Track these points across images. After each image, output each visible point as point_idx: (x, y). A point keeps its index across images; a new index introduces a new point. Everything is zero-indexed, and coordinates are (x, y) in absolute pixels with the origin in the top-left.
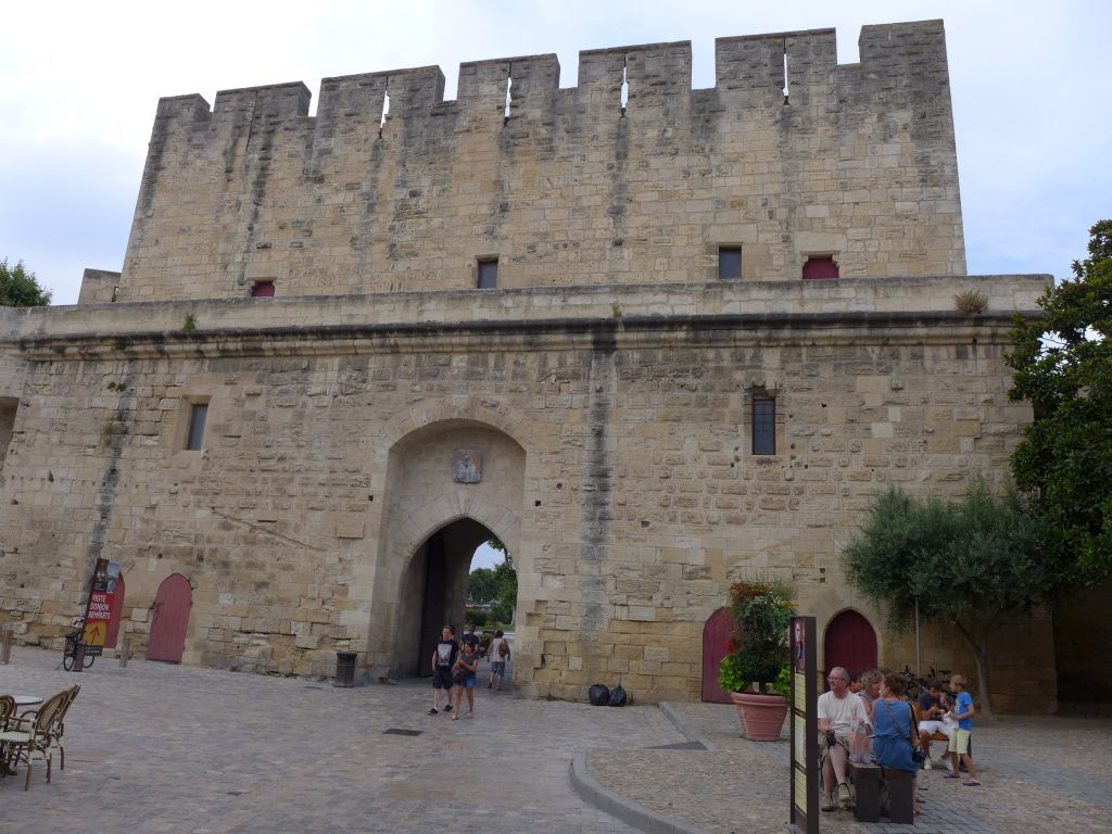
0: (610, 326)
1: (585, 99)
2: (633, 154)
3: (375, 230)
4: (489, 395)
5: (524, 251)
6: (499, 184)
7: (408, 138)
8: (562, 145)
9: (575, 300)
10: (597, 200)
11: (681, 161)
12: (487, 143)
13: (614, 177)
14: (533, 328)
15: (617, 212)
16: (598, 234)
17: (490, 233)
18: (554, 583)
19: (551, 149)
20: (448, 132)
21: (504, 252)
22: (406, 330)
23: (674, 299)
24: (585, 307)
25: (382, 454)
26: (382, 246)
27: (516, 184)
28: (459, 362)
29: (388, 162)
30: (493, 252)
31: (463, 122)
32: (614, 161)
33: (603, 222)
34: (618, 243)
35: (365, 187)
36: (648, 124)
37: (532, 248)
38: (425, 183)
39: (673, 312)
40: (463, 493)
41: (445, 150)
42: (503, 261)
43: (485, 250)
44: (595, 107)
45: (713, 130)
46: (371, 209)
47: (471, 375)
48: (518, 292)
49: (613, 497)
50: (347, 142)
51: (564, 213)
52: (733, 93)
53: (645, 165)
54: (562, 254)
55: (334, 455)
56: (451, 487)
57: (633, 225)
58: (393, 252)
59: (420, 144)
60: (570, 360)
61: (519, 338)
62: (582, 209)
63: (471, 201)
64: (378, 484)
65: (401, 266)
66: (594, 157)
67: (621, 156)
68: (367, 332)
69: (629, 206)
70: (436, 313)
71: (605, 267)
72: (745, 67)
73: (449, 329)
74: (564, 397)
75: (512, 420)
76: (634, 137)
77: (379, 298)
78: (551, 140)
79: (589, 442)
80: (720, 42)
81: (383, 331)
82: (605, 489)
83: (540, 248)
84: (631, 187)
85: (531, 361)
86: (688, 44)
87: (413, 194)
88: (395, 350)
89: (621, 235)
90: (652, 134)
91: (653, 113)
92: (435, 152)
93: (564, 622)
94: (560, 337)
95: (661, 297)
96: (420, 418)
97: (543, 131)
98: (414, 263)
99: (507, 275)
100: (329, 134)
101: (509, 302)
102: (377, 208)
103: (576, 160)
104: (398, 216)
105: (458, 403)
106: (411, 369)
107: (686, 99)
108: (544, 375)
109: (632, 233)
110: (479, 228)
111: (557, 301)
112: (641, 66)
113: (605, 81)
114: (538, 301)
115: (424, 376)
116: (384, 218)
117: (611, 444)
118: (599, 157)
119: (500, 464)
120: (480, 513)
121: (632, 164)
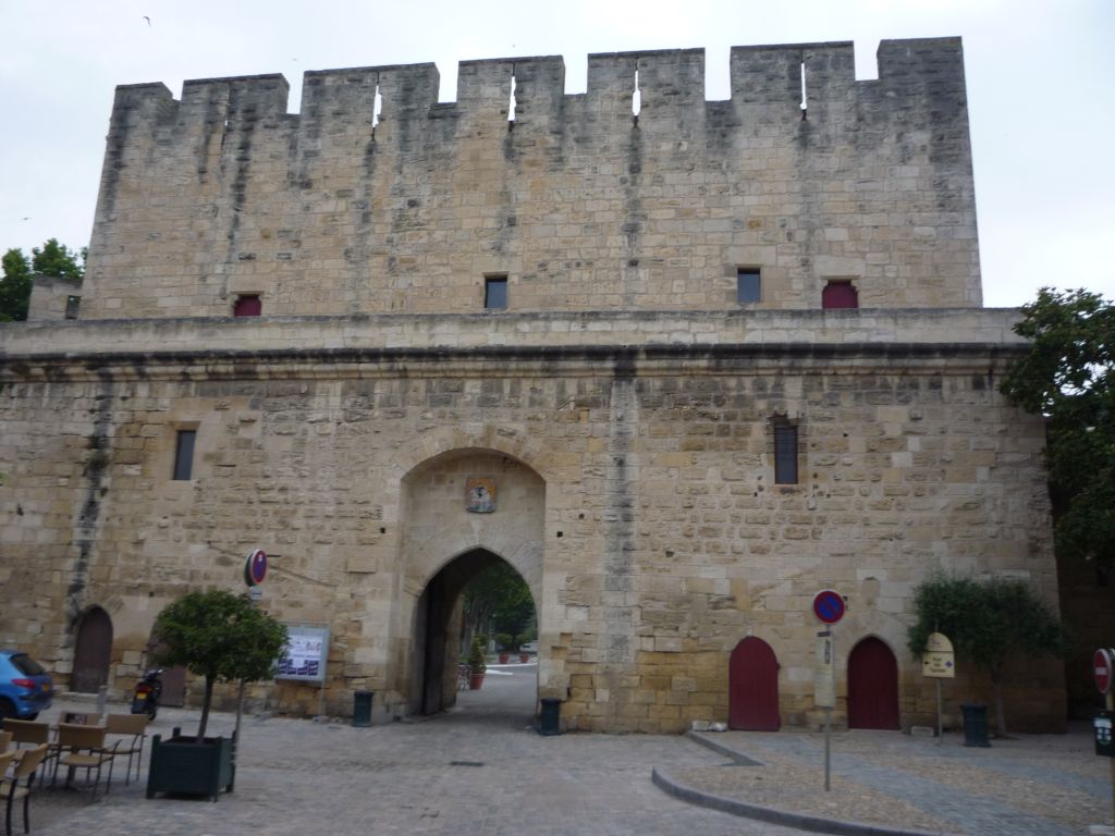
0: (632, 353)
1: (595, 107)
2: (647, 167)
3: (371, 241)
4: (506, 423)
5: (534, 269)
6: (505, 196)
7: (404, 141)
8: (573, 157)
9: (594, 326)
10: (610, 216)
11: (698, 177)
12: (493, 153)
13: (628, 192)
14: (552, 354)
15: (632, 230)
16: (613, 253)
17: (498, 249)
18: (579, 615)
19: (560, 160)
20: (447, 137)
21: (513, 269)
22: (417, 354)
23: (695, 327)
24: (605, 332)
25: (394, 484)
26: (381, 259)
27: (523, 196)
28: (473, 388)
29: (382, 168)
30: (502, 270)
31: (465, 126)
32: (627, 175)
33: (617, 240)
34: (634, 263)
35: (358, 195)
36: (661, 136)
37: (543, 266)
38: (424, 193)
39: (695, 340)
40: (476, 522)
41: (447, 156)
42: (513, 279)
43: (494, 268)
44: (606, 115)
45: (729, 145)
46: (366, 218)
47: (486, 402)
48: (534, 317)
49: (636, 527)
50: (337, 144)
51: (576, 230)
52: (749, 106)
53: (658, 180)
54: (575, 274)
55: (342, 486)
56: (465, 517)
57: (649, 244)
58: (392, 266)
59: (416, 148)
60: (589, 386)
61: (536, 364)
62: (595, 226)
63: (475, 214)
64: (391, 515)
65: (402, 282)
66: (606, 169)
67: (635, 169)
68: (374, 355)
69: (644, 224)
70: (449, 336)
71: (621, 288)
72: (762, 78)
73: (462, 354)
74: (584, 425)
75: (532, 449)
76: (648, 149)
77: (386, 320)
78: (559, 149)
79: (612, 472)
80: (735, 50)
81: (392, 355)
82: (628, 519)
83: (553, 267)
84: (645, 203)
85: (549, 388)
86: (701, 51)
87: (412, 204)
88: (404, 375)
89: (636, 255)
90: (666, 147)
91: (666, 124)
92: (434, 156)
93: (591, 654)
94: (579, 364)
95: (683, 325)
96: (433, 445)
97: (552, 141)
98: (416, 280)
99: (519, 296)
100: (315, 133)
101: (525, 327)
102: (373, 218)
103: (587, 172)
104: (397, 226)
105: (473, 430)
106: (422, 395)
107: (701, 111)
108: (562, 402)
109: (648, 253)
110: (486, 243)
111: (576, 327)
112: (654, 72)
113: (615, 88)
114: (557, 326)
115: (435, 402)
116: (381, 229)
117: (634, 473)
118: (613, 169)
119: (515, 493)
120: (496, 545)
121: (646, 178)
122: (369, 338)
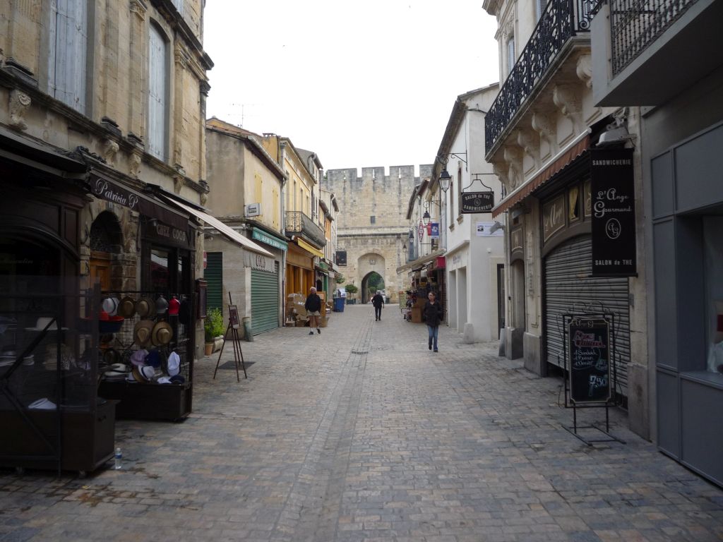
0: (400, 234)
1: (391, 179)
2: (402, 193)
3: (346, 209)
4: (376, 248)
5: (380, 215)
6: (374, 199)
7: (351, 187)
8: (387, 190)
9: (393, 229)
10: (395, 204)
12: (371, 190)
13: (399, 198)
14: (385, 235)
15: (400, 206)
16: (396, 212)
17: (373, 211)
18: (392, 283)
19: (385, 191)
20: (360, 185)
21: (376, 215)
22: (359, 235)
24: (395, 230)
25: (356, 261)
26: (348, 214)
27: (377, 199)
28: (370, 241)
29: (347, 193)
30: (374, 215)
31: (364, 183)
32: (398, 194)
33: (397, 209)
34: (400, 214)
35: (343, 199)
36: (405, 186)
37: (382, 214)
38: (357, 199)
40: (372, 266)
41: (361, 190)
42: (376, 217)
43: (372, 215)
44: (393, 180)
46: (345, 204)
47: (373, 244)
48: (381, 227)
50: (337, 187)
51: (388, 206)
52: (423, 178)
53: (405, 196)
54: (389, 216)
56: (369, 265)
58: (351, 215)
59: (354, 188)
60: (392, 240)
61: (382, 237)
62: (392, 206)
63: (368, 203)
64: (356, 266)
65: (354, 218)
66: (394, 193)
67: (400, 193)
68: (350, 236)
70: (365, 232)
71: (398, 219)
72: (426, 172)
73: (368, 235)
74: (392, 248)
75: (382, 253)
77: (352, 228)
78: (384, 189)
79: (397, 256)
80: (421, 166)
81: (354, 236)
83: (384, 215)
84: (402, 201)
85: (385, 241)
86: (413, 166)
87: (354, 201)
88: (356, 239)
89: (401, 212)
90: (406, 188)
91: (406, 183)
92: (358, 191)
93: (395, 290)
94: (391, 236)
96: (363, 252)
97: (383, 187)
98: (357, 218)
99: (378, 223)
100: (332, 185)
101: (379, 230)
103: (390, 194)
104: (352, 206)
105: (370, 249)
106: (360, 243)
107: (413, 180)
108: (387, 243)
109: (403, 211)
110: (371, 209)
111: (389, 229)
112: (403, 171)
113: (395, 175)
114: (386, 229)
115: (362, 244)
116: (348, 206)
119: (379, 260)
120: (376, 271)
121: (402, 195)
122: (349, 232)
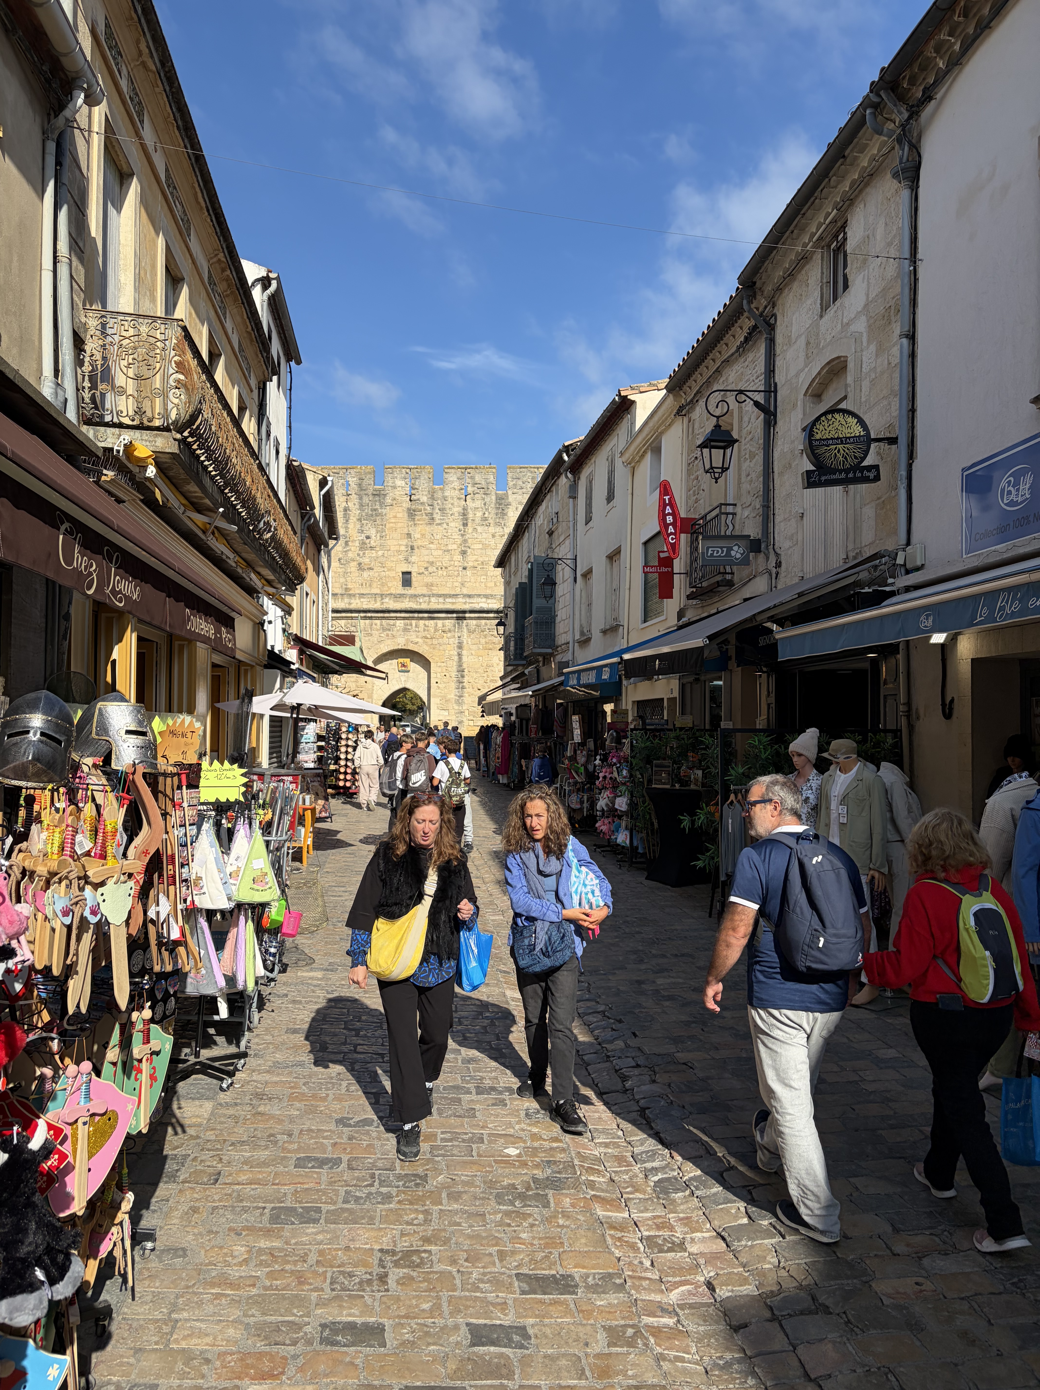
0: (464, 611)
1: (448, 494)
2: (470, 524)
3: (350, 555)
4: (413, 638)
5: (422, 570)
6: (409, 535)
7: (362, 506)
9: (448, 599)
10: (455, 546)
11: (492, 529)
12: (403, 514)
13: (462, 535)
14: (432, 612)
15: (464, 553)
16: (456, 563)
17: (407, 560)
19: (433, 519)
20: (382, 504)
21: (414, 570)
23: (489, 601)
24: (453, 603)
26: (355, 563)
27: (417, 536)
28: (400, 624)
29: (353, 519)
30: (409, 570)
31: (389, 499)
32: (462, 527)
33: (458, 558)
34: (465, 568)
36: (476, 510)
37: (426, 568)
38: (372, 532)
40: (404, 677)
41: (381, 515)
42: (414, 574)
43: (405, 570)
44: (452, 498)
45: (506, 514)
47: (405, 630)
48: (424, 596)
49: (466, 680)
51: (440, 552)
52: (515, 496)
53: (475, 530)
54: (440, 573)
56: (398, 675)
57: (471, 560)
58: (360, 567)
59: (368, 510)
60: (447, 625)
61: (426, 615)
62: (448, 551)
63: (396, 542)
65: (365, 574)
66: (452, 524)
67: (465, 525)
69: (469, 551)
70: (390, 603)
71: (459, 579)
72: (520, 482)
73: (395, 611)
74: (445, 640)
75: (425, 649)
76: (470, 516)
77: (362, 596)
78: (432, 514)
79: (456, 658)
81: (365, 611)
82: (463, 676)
83: (430, 569)
84: (470, 541)
85: (431, 625)
87: (368, 537)
88: (371, 618)
89: (466, 565)
90: (479, 514)
91: (479, 503)
92: (377, 515)
94: (443, 615)
95: (484, 600)
96: (385, 648)
97: (429, 510)
98: (372, 574)
99: (417, 583)
101: (420, 600)
102: (350, 543)
103: (445, 525)
104: (361, 548)
105: (400, 641)
106: (378, 627)
107: (494, 498)
108: (436, 630)
109: (471, 564)
110: (401, 557)
111: (441, 600)
112: (473, 477)
113: (456, 485)
114: (434, 600)
115: (384, 630)
116: (354, 549)
117: (465, 659)
118: (455, 525)
119: (418, 665)
120: (408, 686)
121: (470, 529)
122: (356, 604)
